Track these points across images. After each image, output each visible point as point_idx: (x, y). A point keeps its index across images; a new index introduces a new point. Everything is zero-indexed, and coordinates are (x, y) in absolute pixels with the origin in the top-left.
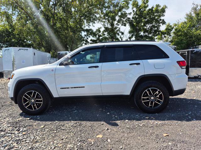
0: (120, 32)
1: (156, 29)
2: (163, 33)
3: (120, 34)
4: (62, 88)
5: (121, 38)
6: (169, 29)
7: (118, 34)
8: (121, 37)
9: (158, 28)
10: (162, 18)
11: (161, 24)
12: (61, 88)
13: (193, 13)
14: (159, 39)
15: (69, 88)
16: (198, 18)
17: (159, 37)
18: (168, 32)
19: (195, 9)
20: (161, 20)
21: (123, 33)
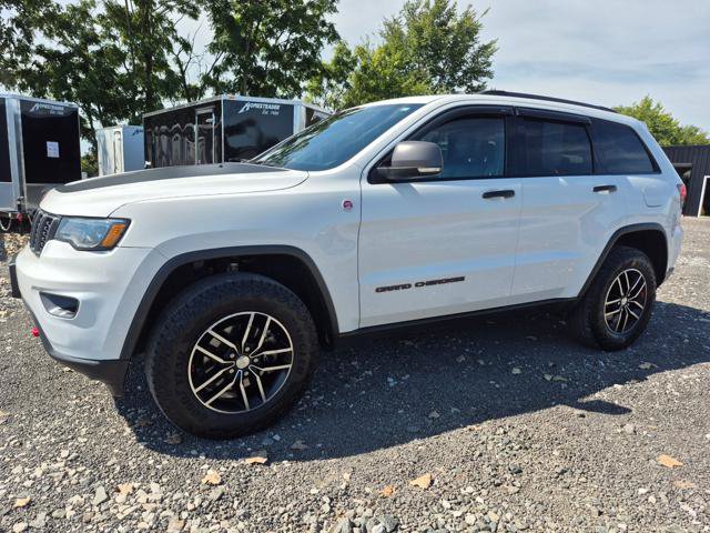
0: (177, 39)
1: (308, 53)
2: (326, 73)
3: (177, 46)
4: (384, 289)
5: (181, 66)
6: (345, 64)
7: (170, 48)
8: (178, 61)
9: (314, 53)
10: (328, 17)
11: (324, 41)
12: (377, 290)
13: (404, 21)
14: (312, 90)
15: (410, 286)
16: (420, 43)
17: (315, 84)
18: (342, 73)
19: (411, 10)
20: (324, 24)
21: (187, 47)
